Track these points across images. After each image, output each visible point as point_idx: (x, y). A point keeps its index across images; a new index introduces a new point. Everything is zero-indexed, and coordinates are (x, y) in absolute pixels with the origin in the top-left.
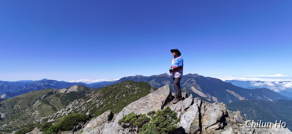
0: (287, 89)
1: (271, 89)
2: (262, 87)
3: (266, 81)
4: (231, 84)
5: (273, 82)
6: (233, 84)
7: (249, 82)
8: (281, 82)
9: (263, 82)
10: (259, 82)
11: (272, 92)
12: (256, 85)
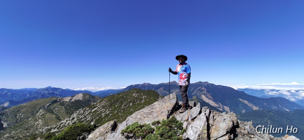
1: (287, 98)
2: (277, 96)
3: (281, 90)
4: (244, 92)
5: (289, 91)
6: (246, 92)
7: (262, 90)
8: (297, 91)
9: (278, 91)
10: (273, 90)
11: (288, 101)
12: (271, 93)
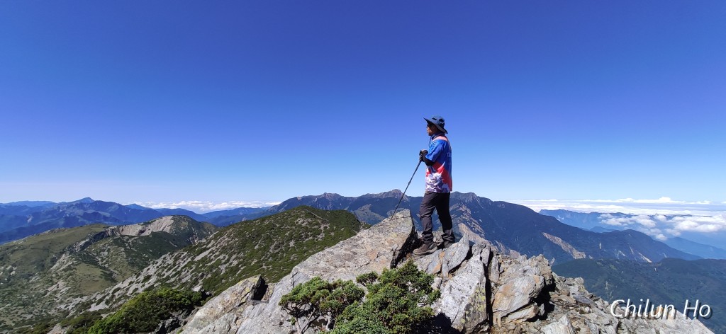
0: (685, 233)
1: (648, 233)
2: (626, 228)
3: (635, 214)
4: (554, 219)
5: (652, 217)
6: (559, 218)
7: (595, 215)
8: (669, 217)
9: (630, 216)
10: (619, 215)
11: (649, 240)
12: (613, 222)
